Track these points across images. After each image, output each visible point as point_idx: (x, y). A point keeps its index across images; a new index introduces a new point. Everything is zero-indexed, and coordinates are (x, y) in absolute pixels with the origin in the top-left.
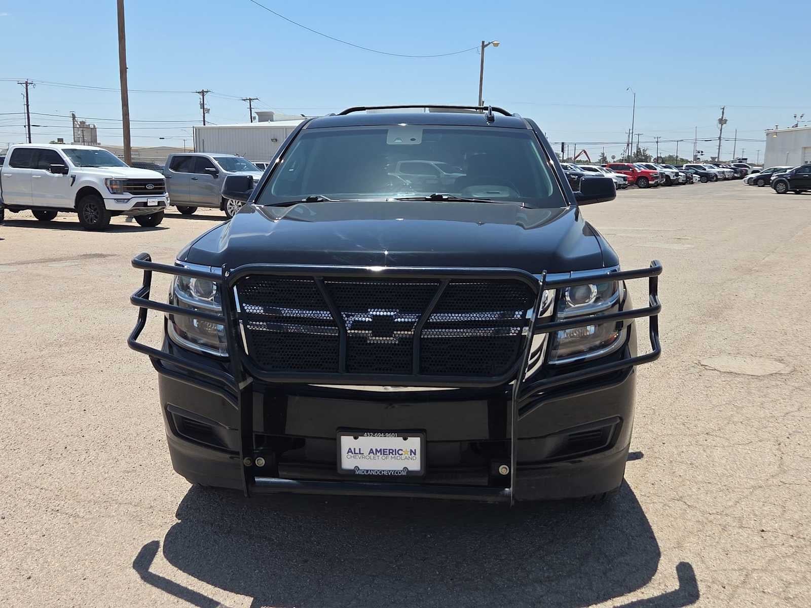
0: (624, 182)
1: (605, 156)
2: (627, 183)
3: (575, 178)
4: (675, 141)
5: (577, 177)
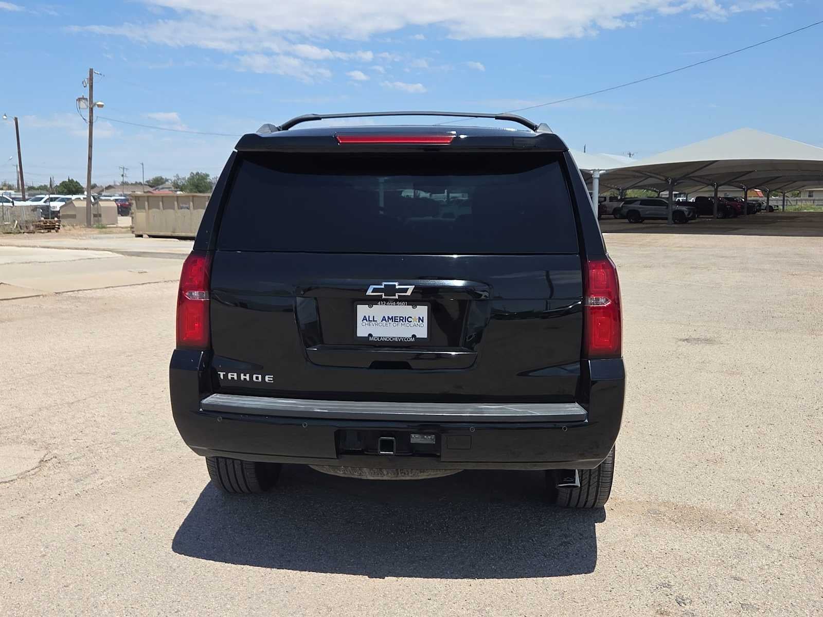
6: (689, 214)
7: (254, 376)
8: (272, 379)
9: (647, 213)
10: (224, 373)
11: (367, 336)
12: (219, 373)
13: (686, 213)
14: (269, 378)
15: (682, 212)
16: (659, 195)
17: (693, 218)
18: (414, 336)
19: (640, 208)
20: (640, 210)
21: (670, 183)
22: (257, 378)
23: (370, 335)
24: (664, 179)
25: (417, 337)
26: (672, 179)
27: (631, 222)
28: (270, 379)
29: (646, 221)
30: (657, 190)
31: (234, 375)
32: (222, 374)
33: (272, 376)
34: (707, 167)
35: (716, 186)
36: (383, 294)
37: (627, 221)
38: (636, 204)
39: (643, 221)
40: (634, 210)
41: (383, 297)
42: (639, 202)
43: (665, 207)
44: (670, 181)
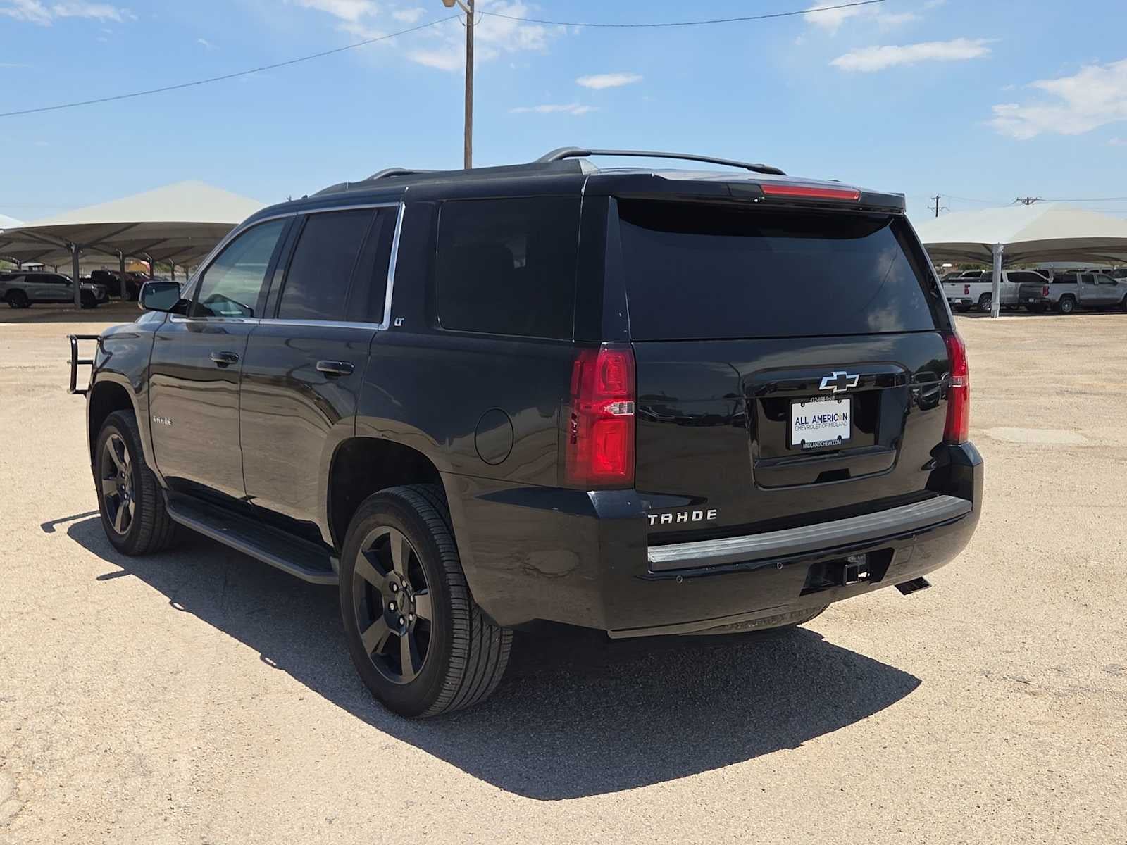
6: (99, 296)
7: (694, 513)
8: (715, 514)
9: (37, 293)
10: (656, 516)
11: (800, 443)
12: (649, 516)
13: (96, 294)
14: (712, 513)
15: (90, 291)
16: (20, 267)
17: (106, 300)
18: (840, 437)
19: (26, 286)
20: (26, 289)
21: (73, 251)
22: (697, 516)
23: (803, 441)
24: (64, 245)
25: (843, 438)
26: (76, 246)
27: (13, 307)
28: (713, 515)
29: (34, 305)
30: (16, 261)
31: (668, 517)
32: (653, 518)
33: (715, 511)
34: (128, 230)
35: (121, 257)
36: (836, 387)
37: (7, 305)
38: (18, 281)
39: (30, 305)
40: (18, 289)
41: (835, 391)
42: (24, 277)
43: (64, 285)
44: (73, 248)
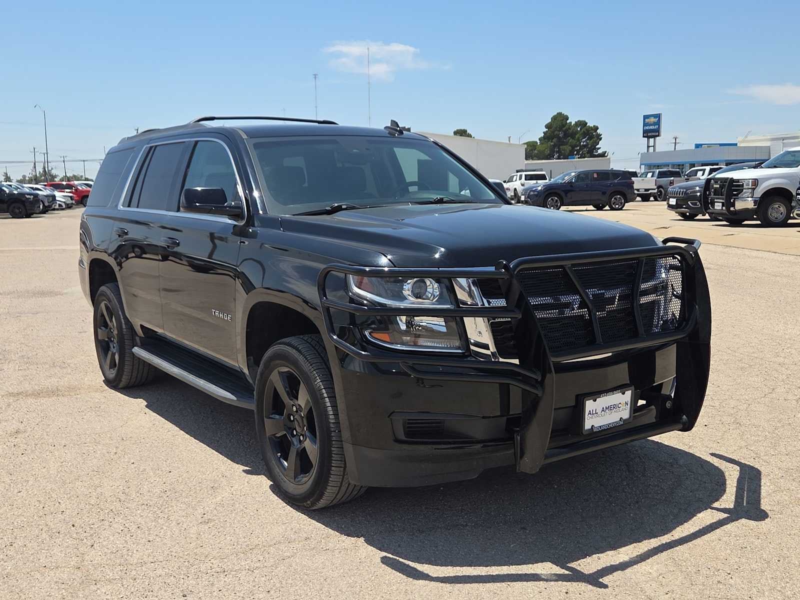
0: (72, 202)
1: (8, 175)
2: (74, 202)
3: (30, 199)
4: (82, 161)
5: (32, 197)
